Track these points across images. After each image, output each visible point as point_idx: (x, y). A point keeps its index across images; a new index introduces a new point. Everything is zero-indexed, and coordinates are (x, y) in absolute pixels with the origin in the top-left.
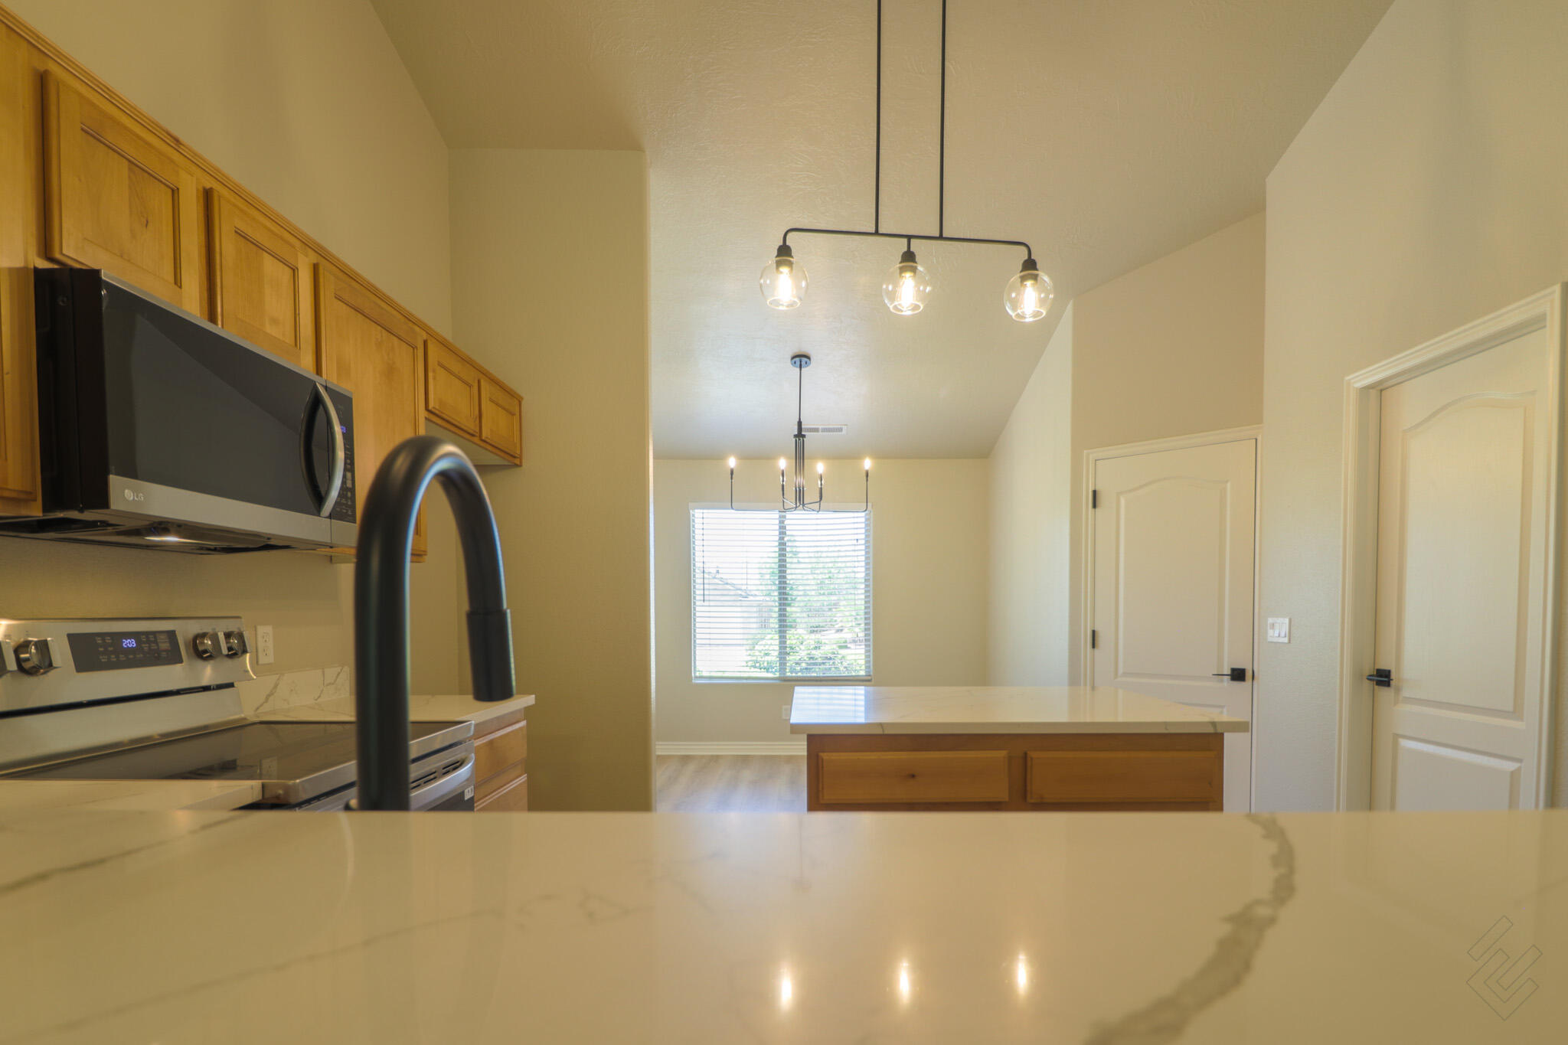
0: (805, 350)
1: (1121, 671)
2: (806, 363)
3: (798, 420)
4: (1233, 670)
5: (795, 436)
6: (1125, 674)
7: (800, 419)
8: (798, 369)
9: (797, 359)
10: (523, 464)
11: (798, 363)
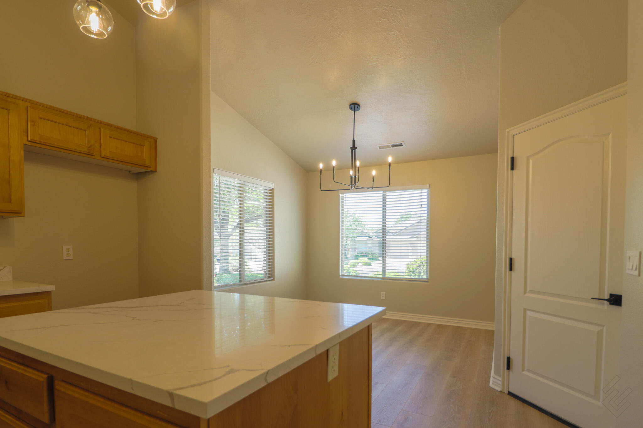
0: (358, 101)
1: (528, 289)
2: (357, 108)
3: (353, 139)
4: (611, 295)
5: (351, 148)
6: (532, 291)
7: (354, 139)
8: (353, 112)
9: (353, 106)
10: (158, 170)
11: (353, 108)
